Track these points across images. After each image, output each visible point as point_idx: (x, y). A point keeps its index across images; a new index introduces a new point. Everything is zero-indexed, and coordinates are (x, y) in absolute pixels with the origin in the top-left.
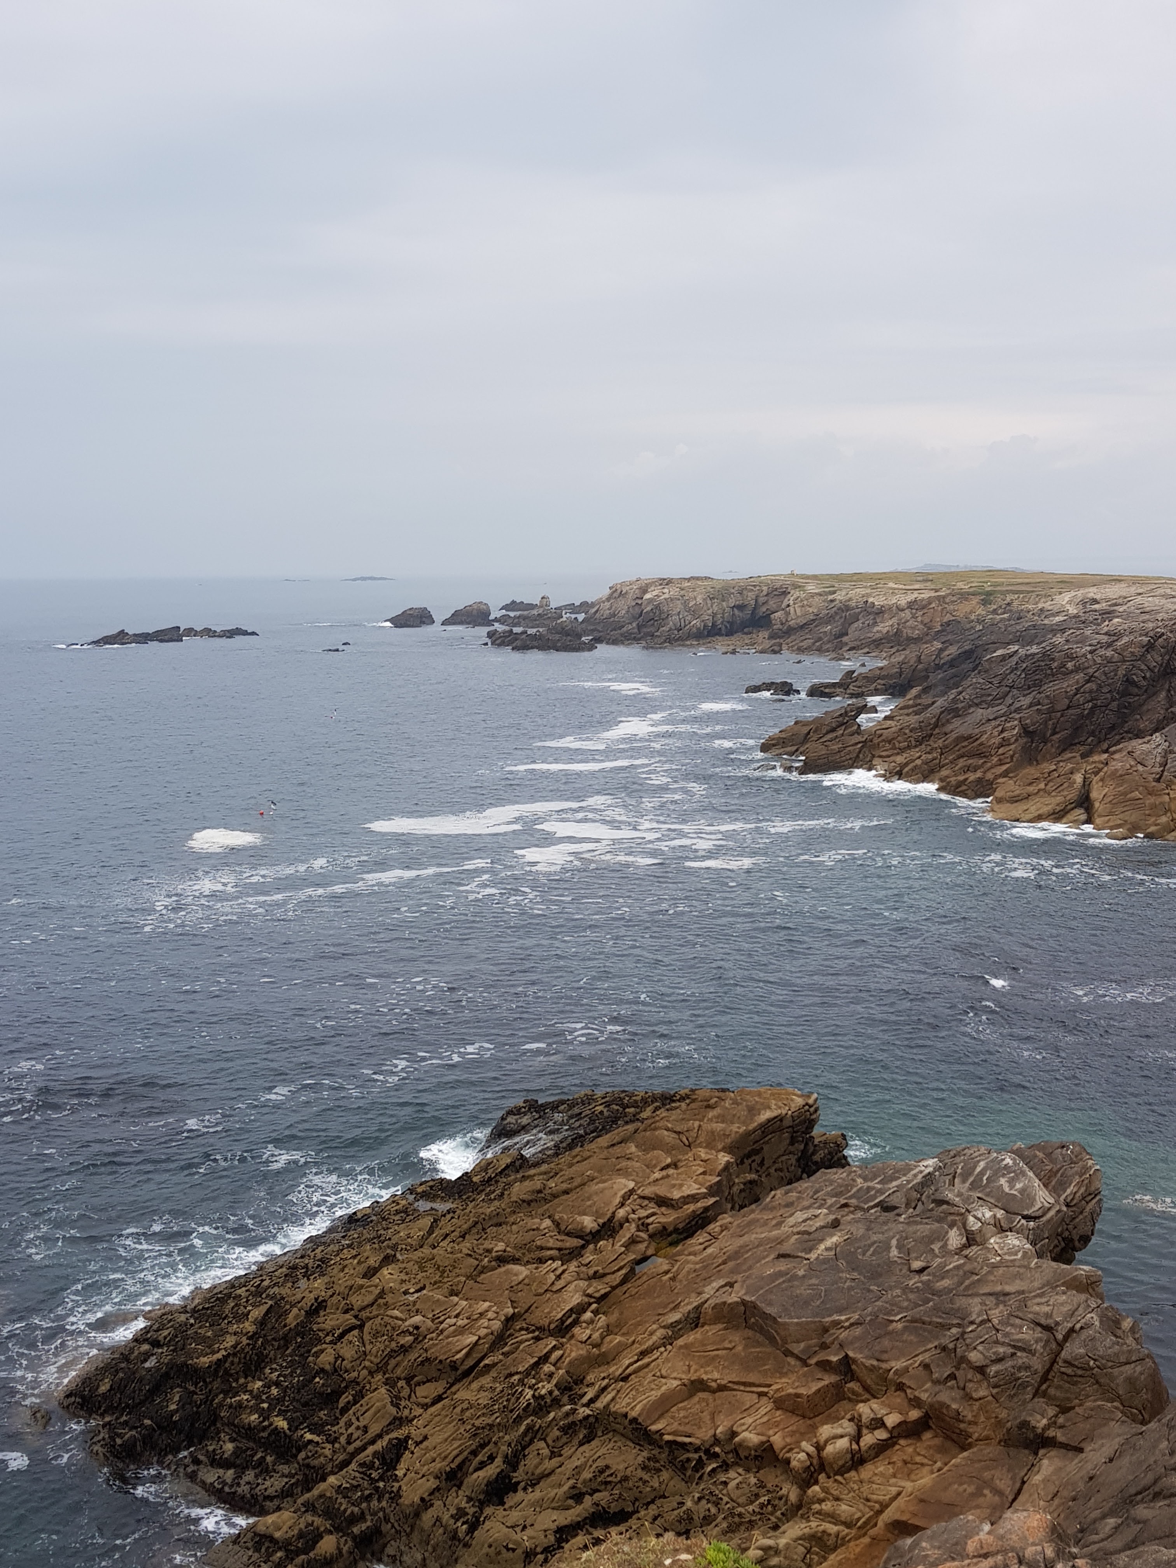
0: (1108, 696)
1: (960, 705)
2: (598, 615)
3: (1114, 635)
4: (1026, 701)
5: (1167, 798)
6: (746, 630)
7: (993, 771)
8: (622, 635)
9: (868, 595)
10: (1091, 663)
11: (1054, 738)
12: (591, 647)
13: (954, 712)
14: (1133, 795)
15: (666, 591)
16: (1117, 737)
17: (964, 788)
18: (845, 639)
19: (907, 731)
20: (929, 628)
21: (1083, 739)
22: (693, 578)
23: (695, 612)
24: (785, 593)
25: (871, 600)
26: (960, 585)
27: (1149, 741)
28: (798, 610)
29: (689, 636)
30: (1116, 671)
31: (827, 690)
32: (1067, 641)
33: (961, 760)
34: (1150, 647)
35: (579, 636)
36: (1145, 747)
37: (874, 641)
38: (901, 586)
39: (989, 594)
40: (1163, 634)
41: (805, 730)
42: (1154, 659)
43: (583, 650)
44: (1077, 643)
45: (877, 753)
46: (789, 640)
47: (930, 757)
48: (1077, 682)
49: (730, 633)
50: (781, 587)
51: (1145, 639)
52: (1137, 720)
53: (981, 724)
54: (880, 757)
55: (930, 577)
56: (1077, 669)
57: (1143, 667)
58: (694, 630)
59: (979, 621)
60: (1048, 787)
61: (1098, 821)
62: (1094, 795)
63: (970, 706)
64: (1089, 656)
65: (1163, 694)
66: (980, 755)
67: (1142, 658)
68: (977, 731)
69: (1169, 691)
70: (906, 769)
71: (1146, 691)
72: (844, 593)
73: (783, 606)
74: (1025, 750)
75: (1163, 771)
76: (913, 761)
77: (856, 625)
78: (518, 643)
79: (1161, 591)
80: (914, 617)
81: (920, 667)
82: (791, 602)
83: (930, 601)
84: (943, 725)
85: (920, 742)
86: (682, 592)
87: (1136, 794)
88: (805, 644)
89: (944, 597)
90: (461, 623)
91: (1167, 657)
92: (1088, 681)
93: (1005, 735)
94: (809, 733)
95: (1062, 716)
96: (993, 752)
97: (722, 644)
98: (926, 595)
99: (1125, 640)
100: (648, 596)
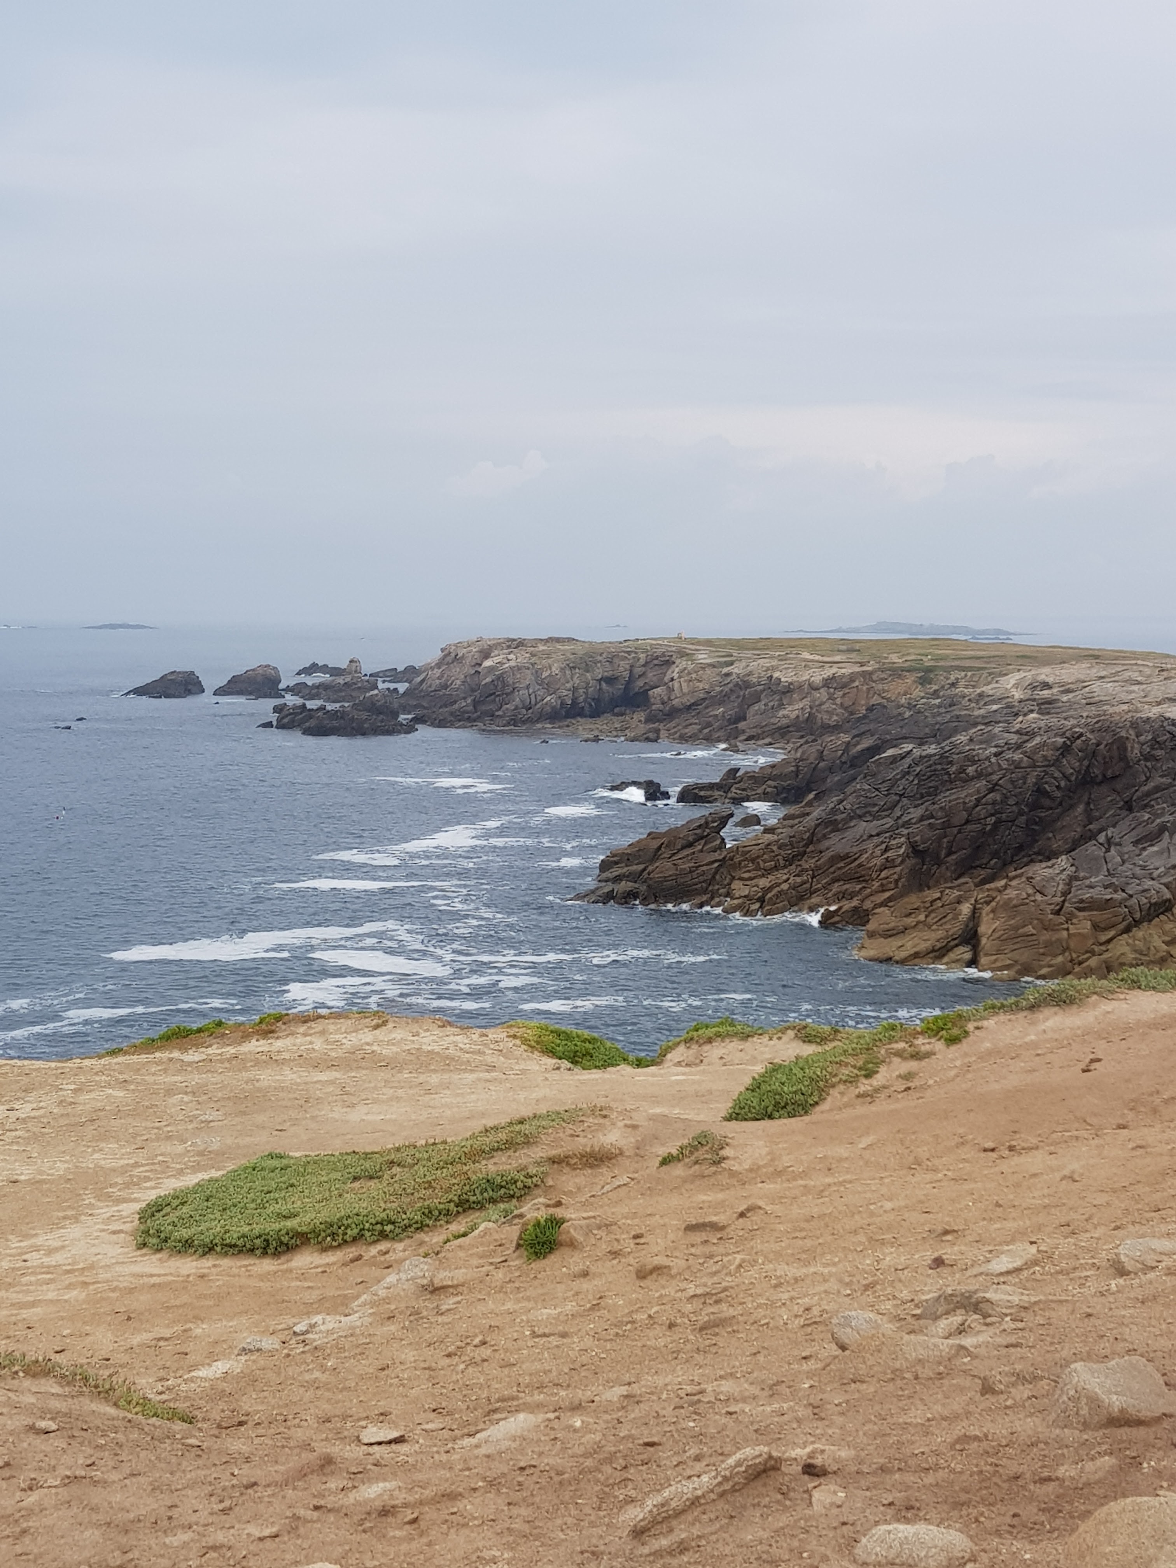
0: (1015, 808)
1: (839, 817)
2: (424, 686)
3: (1026, 734)
4: (915, 813)
5: (1065, 933)
6: (617, 710)
7: (872, 898)
8: (452, 714)
9: (774, 668)
10: (996, 768)
11: (949, 859)
12: (409, 729)
13: (832, 824)
14: (1026, 929)
15: (511, 656)
16: (1025, 860)
17: (837, 919)
18: (742, 725)
19: (775, 848)
20: (852, 714)
21: (984, 861)
22: (550, 640)
23: (549, 685)
24: (669, 663)
25: (776, 675)
26: (894, 658)
27: (1053, 865)
28: (684, 685)
29: (542, 717)
30: (1025, 778)
31: (702, 793)
32: (971, 740)
33: (836, 885)
34: (1065, 749)
35: (396, 715)
36: (1048, 872)
37: (780, 728)
38: (817, 658)
39: (929, 670)
40: (1081, 735)
41: (655, 844)
42: (1070, 765)
43: (399, 732)
44: (981, 742)
45: (736, 874)
46: (673, 724)
47: (798, 880)
48: (978, 791)
49: (595, 714)
50: (663, 655)
51: (1060, 740)
52: (1049, 839)
53: (861, 840)
54: (741, 879)
55: (857, 647)
56: (979, 775)
57: (1057, 774)
58: (548, 709)
59: (910, 707)
60: (929, 919)
61: (983, 960)
62: (982, 929)
63: (852, 818)
64: (993, 760)
65: (1080, 808)
66: (858, 879)
67: (1056, 763)
68: (855, 849)
69: (1088, 804)
70: (769, 895)
71: (1060, 804)
72: (744, 664)
73: (666, 679)
74: (914, 873)
75: (1064, 902)
76: (778, 885)
77: (756, 707)
78: (312, 723)
79: (1126, 675)
80: (831, 698)
81: (822, 764)
82: (676, 675)
83: (852, 678)
84: (819, 841)
85: (789, 861)
86: (533, 660)
87: (1030, 929)
88: (689, 731)
89: (871, 673)
90: (240, 693)
91: (1086, 763)
92: (991, 790)
93: (889, 854)
94: (659, 848)
95: (959, 832)
96: (874, 876)
97: (584, 726)
98: (847, 670)
99: (1038, 740)
100: (488, 663)
